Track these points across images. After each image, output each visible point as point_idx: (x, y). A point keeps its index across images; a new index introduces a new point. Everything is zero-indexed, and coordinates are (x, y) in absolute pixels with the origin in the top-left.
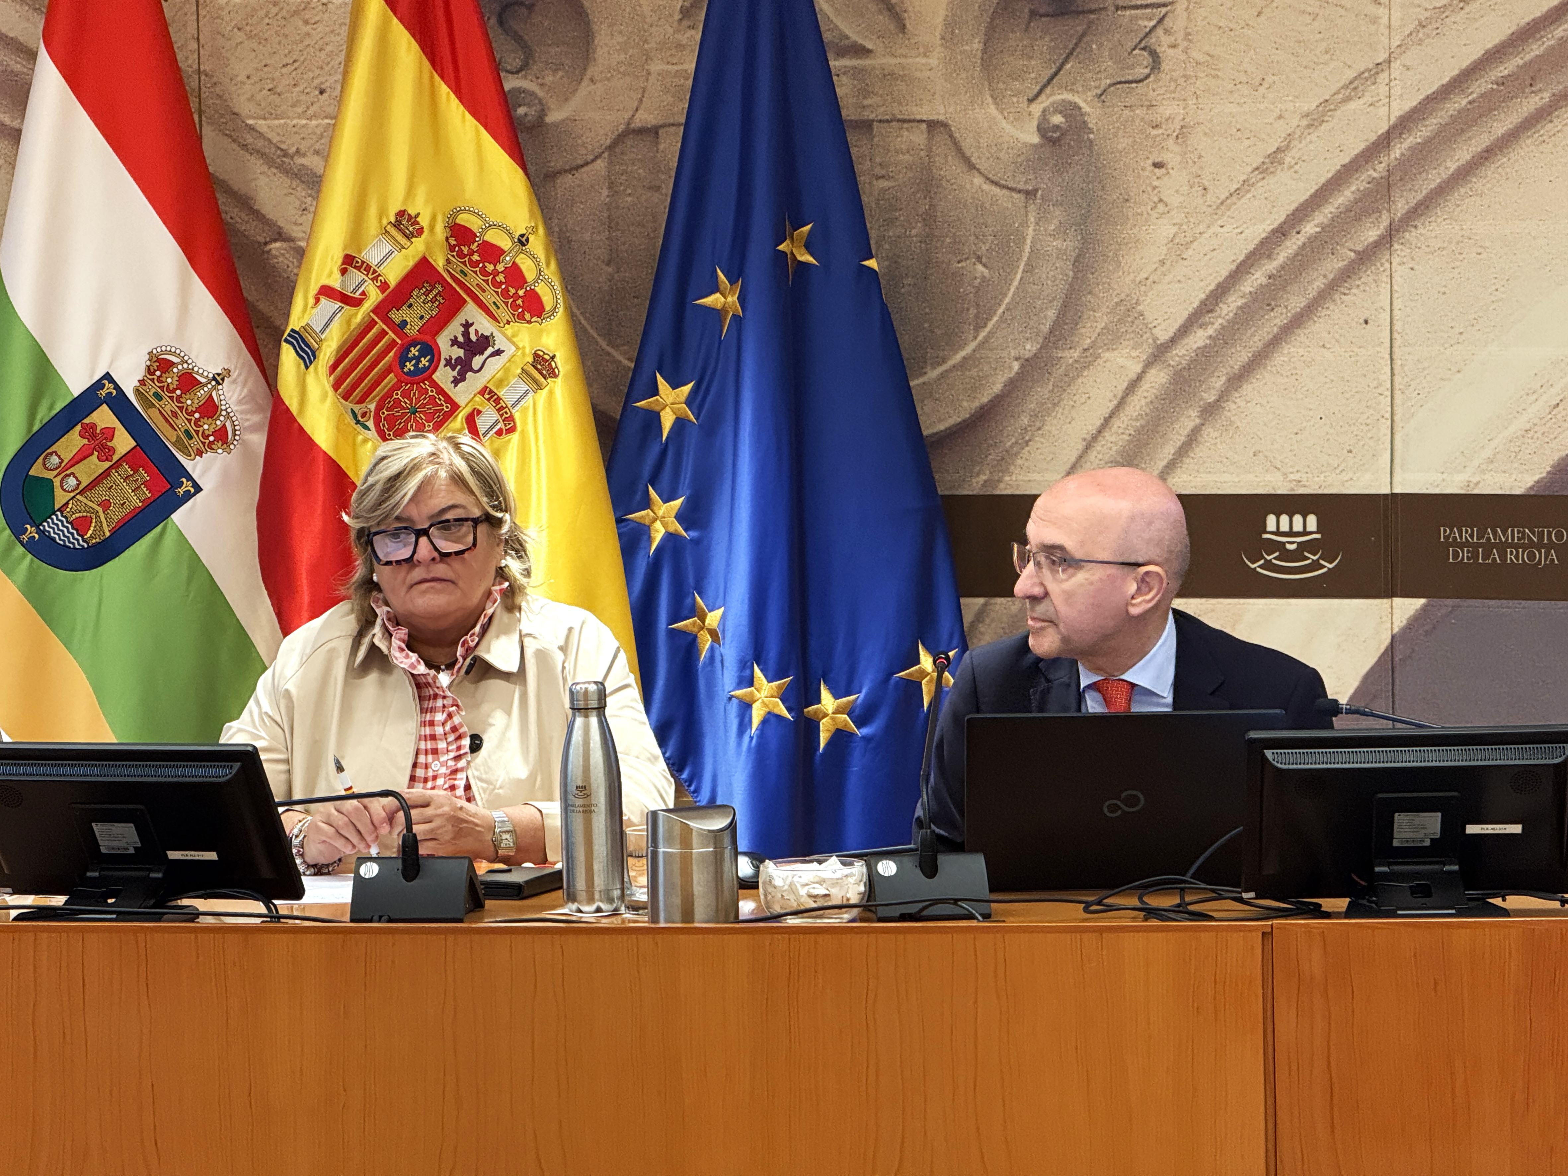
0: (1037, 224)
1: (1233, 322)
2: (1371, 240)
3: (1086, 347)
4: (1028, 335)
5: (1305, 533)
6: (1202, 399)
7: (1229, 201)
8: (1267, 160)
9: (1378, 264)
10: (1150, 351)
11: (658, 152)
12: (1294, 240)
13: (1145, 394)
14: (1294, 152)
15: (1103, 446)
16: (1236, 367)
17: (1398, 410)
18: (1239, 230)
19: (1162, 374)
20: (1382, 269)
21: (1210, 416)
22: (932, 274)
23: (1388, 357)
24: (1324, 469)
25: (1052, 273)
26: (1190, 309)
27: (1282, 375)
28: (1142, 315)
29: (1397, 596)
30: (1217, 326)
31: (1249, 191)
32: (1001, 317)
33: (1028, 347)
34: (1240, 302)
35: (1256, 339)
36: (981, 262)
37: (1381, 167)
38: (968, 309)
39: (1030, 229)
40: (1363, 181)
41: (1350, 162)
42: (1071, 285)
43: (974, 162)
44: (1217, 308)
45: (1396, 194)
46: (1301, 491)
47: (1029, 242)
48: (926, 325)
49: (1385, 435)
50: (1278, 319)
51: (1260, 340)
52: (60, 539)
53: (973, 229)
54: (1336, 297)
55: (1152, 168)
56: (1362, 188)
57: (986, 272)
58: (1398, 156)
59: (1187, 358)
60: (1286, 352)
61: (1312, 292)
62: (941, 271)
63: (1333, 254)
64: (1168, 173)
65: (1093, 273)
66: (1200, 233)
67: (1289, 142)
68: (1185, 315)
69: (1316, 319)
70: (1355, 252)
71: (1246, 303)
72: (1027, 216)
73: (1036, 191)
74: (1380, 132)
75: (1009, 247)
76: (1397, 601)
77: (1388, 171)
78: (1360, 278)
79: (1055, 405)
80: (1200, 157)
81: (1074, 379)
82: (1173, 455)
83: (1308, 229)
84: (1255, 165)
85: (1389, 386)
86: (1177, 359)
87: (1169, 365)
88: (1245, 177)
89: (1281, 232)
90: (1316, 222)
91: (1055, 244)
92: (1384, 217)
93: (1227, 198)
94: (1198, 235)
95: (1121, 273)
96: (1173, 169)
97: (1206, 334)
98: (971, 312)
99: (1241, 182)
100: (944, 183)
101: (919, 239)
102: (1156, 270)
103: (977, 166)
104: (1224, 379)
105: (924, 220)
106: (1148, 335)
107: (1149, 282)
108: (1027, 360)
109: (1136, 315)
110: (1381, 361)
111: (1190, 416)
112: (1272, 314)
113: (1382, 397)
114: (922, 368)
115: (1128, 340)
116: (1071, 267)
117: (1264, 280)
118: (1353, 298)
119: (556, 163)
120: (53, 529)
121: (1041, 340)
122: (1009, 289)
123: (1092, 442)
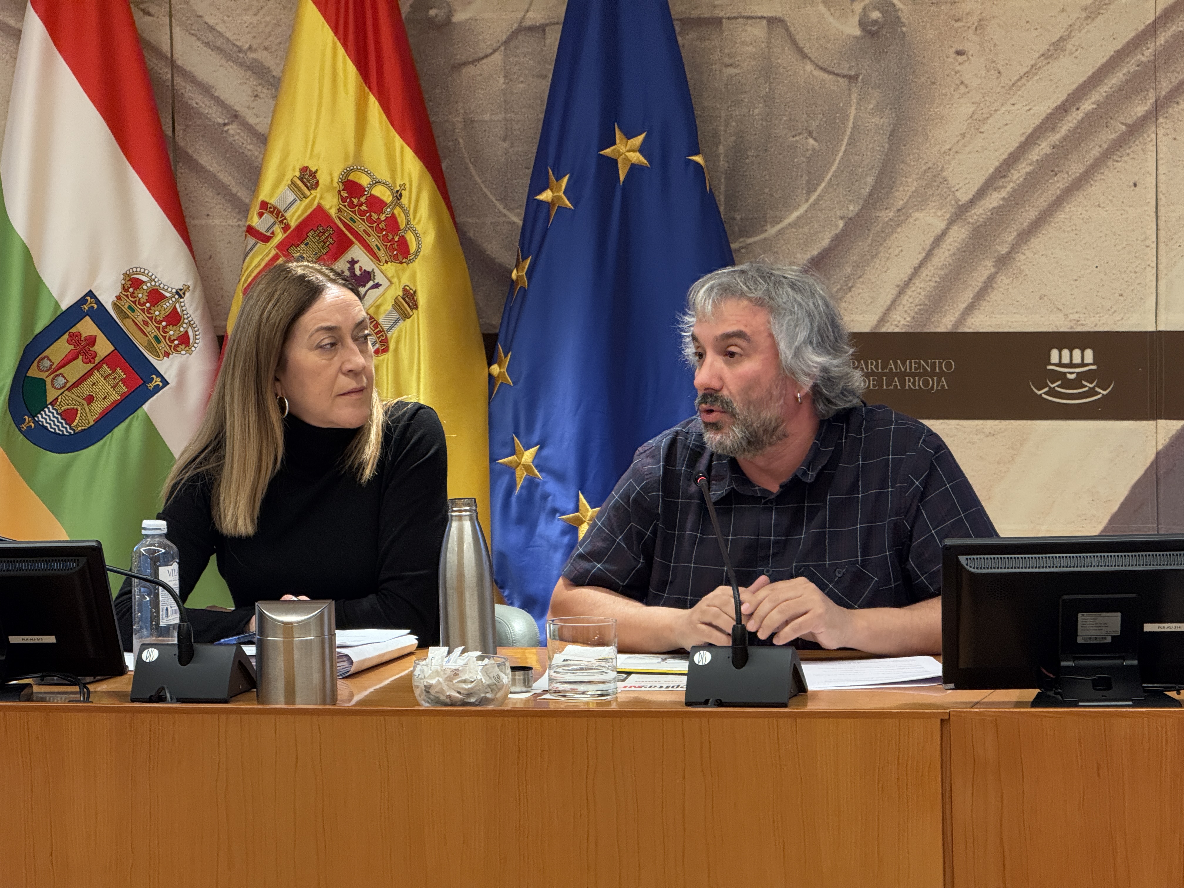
0: (858, 103)
1: (1021, 186)
2: (1140, 115)
3: (899, 208)
4: (851, 198)
5: (1083, 365)
6: (996, 251)
7: (1019, 83)
8: (1051, 48)
9: (1145, 135)
10: (953, 210)
11: (545, 46)
12: (1074, 115)
13: (949, 247)
14: (1074, 41)
15: (913, 291)
16: (1025, 224)
17: (1163, 260)
18: (1028, 108)
19: (963, 230)
20: (1149, 139)
21: (1003, 266)
22: (771, 147)
23: (1154, 214)
24: (1099, 310)
25: (871, 146)
26: (987, 176)
27: (1064, 231)
28: (946, 181)
29: (1161, 418)
30: (1009, 189)
31: (1036, 74)
32: (828, 183)
33: (851, 208)
34: (1028, 169)
35: (1042, 200)
36: (812, 137)
37: (1147, 53)
38: (801, 176)
39: (853, 108)
40: (1132, 65)
41: (1122, 48)
42: (887, 155)
43: (806, 51)
44: (1010, 174)
45: (1161, 75)
46: (1079, 329)
47: (851, 118)
48: (767, 190)
49: (1151, 281)
50: (1061, 182)
51: (1045, 201)
52: (51, 428)
53: (805, 108)
54: (1110, 163)
55: (955, 55)
56: (1132, 70)
57: (816, 144)
58: (1162, 42)
59: (984, 216)
60: (1067, 210)
61: (1089, 159)
62: (778, 144)
63: (1107, 127)
64: (968, 59)
65: (905, 146)
66: (996, 110)
67: (1071, 32)
68: (982, 180)
69: (1092, 182)
70: (1125, 124)
71: (1033, 170)
72: (850, 97)
73: (857, 76)
74: (1147, 23)
75: (835, 123)
76: (1161, 422)
77: (1155, 55)
78: (1130, 148)
79: (873, 257)
80: (995, 45)
81: (889, 235)
82: (973, 298)
83: (1086, 106)
84: (1041, 53)
85: (1154, 239)
86: (975, 217)
87: (969, 223)
88: (1032, 63)
89: (1064, 109)
90: (1093, 100)
91: (873, 120)
92: (1151, 95)
93: (1018, 80)
94: (993, 112)
95: (928, 145)
96: (972, 56)
97: (1000, 196)
98: (803, 178)
99: (1030, 67)
100: (781, 70)
101: (761, 117)
102: (958, 142)
103: (809, 55)
104: (1015, 233)
105: (765, 101)
106: (951, 197)
107: (952, 153)
108: (850, 219)
109: (941, 180)
110: (1148, 218)
111: (986, 266)
112: (1056, 179)
113: (1149, 248)
114: (764, 226)
115: (934, 202)
116: (887, 140)
117: (1048, 150)
118: (1124, 165)
119: (460, 57)
120: (46, 419)
121: (861, 202)
122: (835, 159)
123: (905, 287)
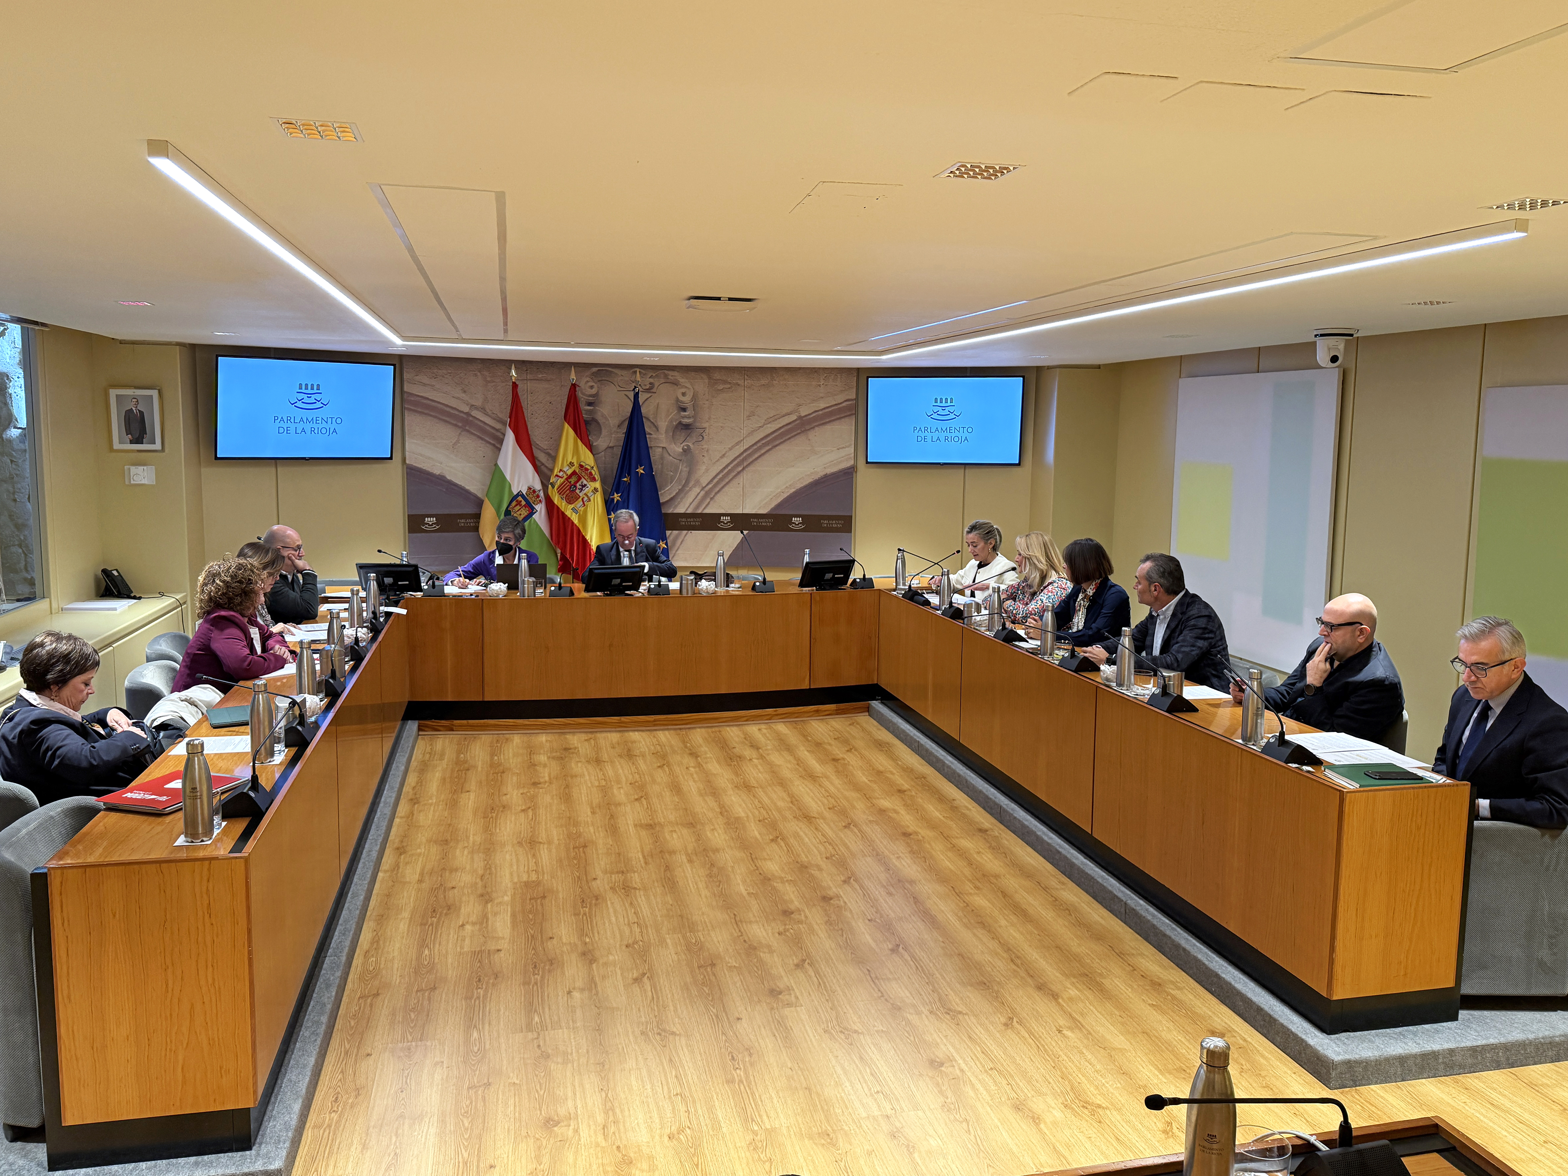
0: (682, 466)
1: (716, 484)
2: (741, 469)
3: (690, 488)
4: (680, 485)
5: (727, 520)
7: (715, 463)
10: (701, 489)
12: (728, 468)
13: (700, 496)
14: (728, 454)
16: (717, 491)
17: (744, 499)
18: (717, 468)
19: (705, 491)
20: (742, 475)
21: (713, 499)
23: (744, 491)
24: (731, 509)
25: (684, 475)
26: (708, 482)
27: (724, 493)
30: (713, 483)
36: (672, 472)
40: (740, 459)
41: (738, 456)
42: (688, 476)
45: (745, 462)
46: (727, 512)
47: (680, 469)
49: (742, 503)
50: (725, 482)
51: (721, 486)
53: (671, 466)
55: (702, 456)
60: (726, 488)
61: (730, 478)
62: (664, 474)
63: (734, 472)
65: (691, 474)
69: (730, 483)
71: (718, 479)
72: (680, 464)
73: (681, 460)
74: (740, 453)
75: (676, 470)
76: (743, 532)
77: (744, 457)
78: (738, 476)
80: (710, 455)
81: (688, 493)
82: (707, 505)
84: (721, 456)
85: (743, 495)
91: (685, 469)
92: (743, 465)
94: (710, 468)
95: (697, 474)
96: (705, 457)
99: (718, 459)
100: (666, 459)
101: (663, 466)
102: (703, 474)
103: (671, 455)
104: (714, 493)
106: (700, 486)
107: (701, 477)
108: (679, 490)
109: (699, 482)
110: (741, 491)
111: (709, 499)
115: (697, 486)
116: (688, 473)
118: (736, 480)
122: (676, 478)
123: (691, 504)
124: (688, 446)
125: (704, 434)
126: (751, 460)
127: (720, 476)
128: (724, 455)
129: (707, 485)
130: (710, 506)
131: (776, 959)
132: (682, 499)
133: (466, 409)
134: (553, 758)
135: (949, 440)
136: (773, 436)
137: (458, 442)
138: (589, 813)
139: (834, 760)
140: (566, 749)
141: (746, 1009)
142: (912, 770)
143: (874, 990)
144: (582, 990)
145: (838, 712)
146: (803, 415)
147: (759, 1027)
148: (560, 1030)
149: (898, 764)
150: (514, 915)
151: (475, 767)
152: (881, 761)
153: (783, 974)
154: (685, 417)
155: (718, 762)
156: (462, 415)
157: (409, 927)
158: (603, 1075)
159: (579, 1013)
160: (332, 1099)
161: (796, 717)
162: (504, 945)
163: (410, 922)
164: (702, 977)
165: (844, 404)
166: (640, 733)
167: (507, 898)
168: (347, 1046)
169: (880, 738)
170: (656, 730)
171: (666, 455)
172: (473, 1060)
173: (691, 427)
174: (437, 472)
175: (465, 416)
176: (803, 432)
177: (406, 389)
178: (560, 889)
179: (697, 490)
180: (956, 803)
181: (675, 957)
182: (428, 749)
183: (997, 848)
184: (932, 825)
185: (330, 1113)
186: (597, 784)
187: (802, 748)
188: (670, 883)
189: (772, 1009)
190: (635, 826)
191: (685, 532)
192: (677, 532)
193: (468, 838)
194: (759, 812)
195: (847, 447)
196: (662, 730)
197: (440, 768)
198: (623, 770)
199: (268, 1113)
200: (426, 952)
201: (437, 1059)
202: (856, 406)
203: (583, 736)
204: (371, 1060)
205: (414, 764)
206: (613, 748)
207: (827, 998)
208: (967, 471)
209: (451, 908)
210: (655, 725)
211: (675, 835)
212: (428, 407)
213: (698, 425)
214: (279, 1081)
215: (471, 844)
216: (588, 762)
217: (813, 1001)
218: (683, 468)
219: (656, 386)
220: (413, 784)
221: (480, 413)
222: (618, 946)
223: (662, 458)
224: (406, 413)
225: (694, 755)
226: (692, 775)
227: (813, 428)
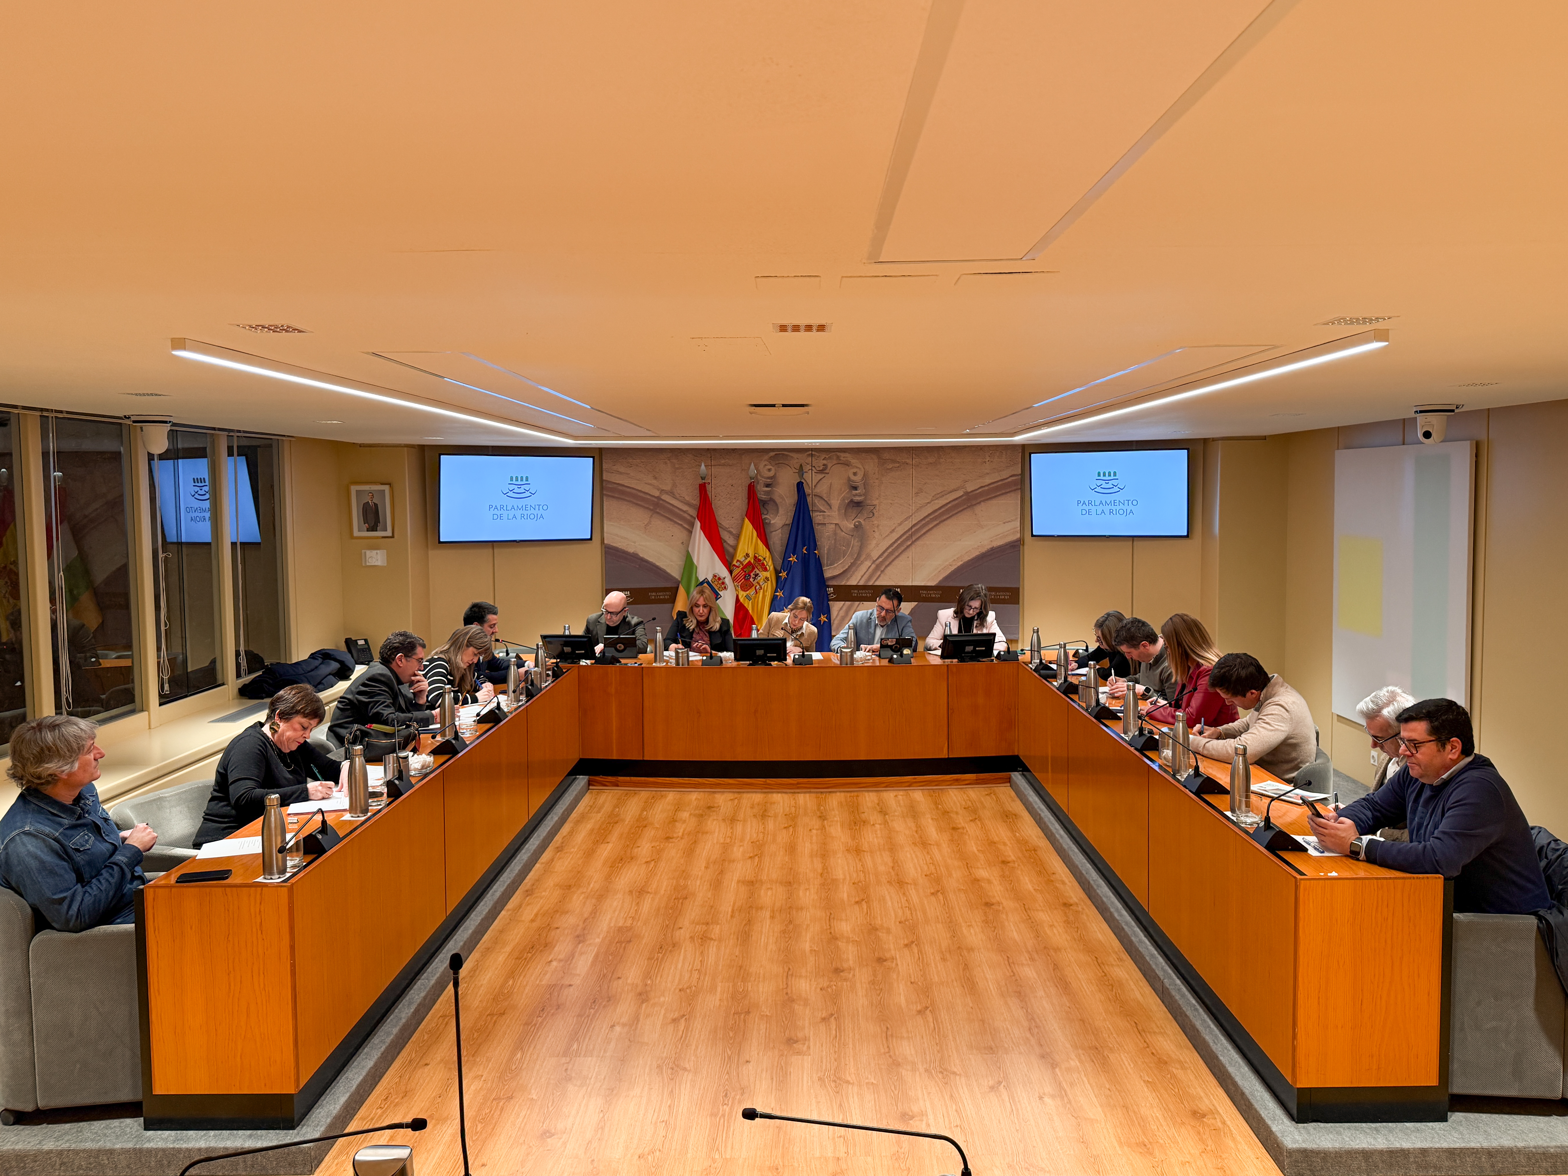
1: (886, 557)
2: (909, 544)
3: (862, 561)
6: (882, 569)
7: (885, 537)
10: (872, 562)
12: (897, 544)
13: (872, 568)
14: (897, 530)
15: (864, 578)
16: (886, 564)
18: (887, 542)
19: (874, 565)
20: (911, 549)
21: (883, 572)
25: (856, 549)
27: (894, 566)
28: (871, 556)
30: (883, 558)
32: (847, 556)
34: (887, 554)
38: (841, 555)
39: (852, 542)
41: (904, 532)
42: (859, 551)
43: (843, 530)
44: (883, 555)
45: (914, 537)
47: (850, 545)
49: (912, 576)
51: (890, 560)
54: (903, 553)
55: (873, 531)
56: (908, 535)
57: (845, 548)
60: (895, 562)
61: (900, 552)
62: (837, 548)
63: (903, 546)
64: (875, 533)
65: (863, 549)
67: (897, 527)
68: (878, 556)
69: (900, 556)
70: (907, 546)
72: (852, 539)
73: (853, 535)
74: (909, 528)
77: (911, 534)
78: (907, 550)
80: (881, 530)
81: (859, 566)
82: (877, 580)
83: (899, 542)
84: (890, 532)
86: (877, 563)
89: (894, 543)
91: (857, 544)
92: (911, 540)
94: (880, 543)
95: (867, 549)
99: (888, 534)
100: (838, 534)
102: (874, 549)
105: (835, 540)
106: (872, 559)
108: (852, 563)
111: (879, 573)
112: (893, 556)
113: (911, 570)
115: (868, 560)
116: (859, 548)
118: (906, 553)
121: (854, 560)
122: (849, 551)
123: (862, 577)
124: (859, 522)
125: (874, 511)
126: (920, 534)
127: (890, 550)
128: (893, 530)
129: (878, 558)
130: (881, 578)
131: (807, 1012)
132: (854, 573)
133: (657, 493)
134: (695, 815)
135: (1114, 512)
136: (941, 511)
137: (649, 523)
138: (703, 868)
139: (954, 829)
140: (709, 808)
141: (758, 1054)
142: (1027, 842)
143: (883, 1046)
144: (624, 1025)
145: (977, 782)
146: (969, 491)
147: (762, 1070)
148: (590, 1058)
149: (1015, 836)
150: (597, 956)
151: (623, 820)
152: (1001, 832)
153: (807, 1024)
154: (856, 495)
155: (842, 826)
156: (654, 499)
157: (505, 960)
158: (608, 1099)
159: (613, 1044)
160: (383, 1097)
161: (936, 785)
162: (577, 981)
163: (509, 955)
164: (733, 1022)
165: (1009, 480)
166: (784, 795)
167: (598, 940)
168: (414, 1055)
169: (1011, 809)
170: (798, 793)
171: (839, 531)
172: (507, 1076)
173: (861, 505)
174: (631, 550)
175: (656, 500)
176: (969, 507)
177: (604, 478)
178: (647, 934)
179: (868, 563)
180: (1053, 878)
181: (717, 1003)
182: (591, 803)
183: (1073, 923)
184: (1018, 895)
185: (377, 1109)
186: (722, 841)
187: (928, 816)
188: (745, 937)
189: (782, 1055)
190: (738, 882)
191: (857, 603)
192: (849, 603)
193: (589, 884)
194: (858, 875)
195: (1013, 521)
196: (805, 793)
197: (593, 821)
198: (750, 829)
199: (320, 1102)
200: (511, 982)
201: (480, 1073)
202: (1022, 481)
203: (730, 796)
204: (427, 1069)
205: (574, 815)
206: (752, 808)
207: (836, 1050)
208: (1135, 543)
209: (547, 945)
210: (798, 788)
211: (769, 893)
212: (623, 493)
213: (869, 502)
214: (338, 1078)
215: (589, 890)
216: (724, 820)
217: (822, 1051)
218: (855, 543)
219: (829, 466)
220: (564, 834)
221: (669, 497)
222: (673, 989)
223: (835, 534)
224: (605, 498)
225: (822, 817)
226: (812, 837)
227: (979, 503)
